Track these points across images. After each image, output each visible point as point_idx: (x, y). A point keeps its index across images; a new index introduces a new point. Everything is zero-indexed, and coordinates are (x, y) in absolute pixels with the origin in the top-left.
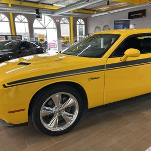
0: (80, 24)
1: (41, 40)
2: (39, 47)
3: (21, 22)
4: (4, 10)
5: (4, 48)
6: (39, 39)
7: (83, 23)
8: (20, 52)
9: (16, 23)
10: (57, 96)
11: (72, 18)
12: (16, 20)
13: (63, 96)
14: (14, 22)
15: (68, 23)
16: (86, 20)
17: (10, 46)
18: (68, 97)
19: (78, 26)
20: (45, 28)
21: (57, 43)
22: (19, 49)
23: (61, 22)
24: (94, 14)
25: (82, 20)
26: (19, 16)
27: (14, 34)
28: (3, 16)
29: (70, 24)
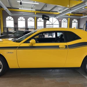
0: (75, 22)
3: (40, 21)
4: (33, 16)
7: (77, 21)
9: (38, 22)
12: (38, 20)
19: (73, 23)
20: (52, 24)
23: (62, 21)
28: (32, 18)
29: (68, 22)
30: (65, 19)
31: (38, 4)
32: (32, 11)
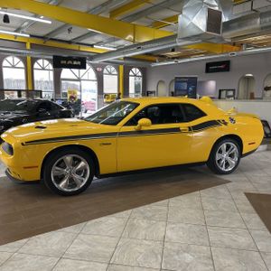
0: (135, 75)
1: (71, 97)
2: (65, 109)
3: (43, 69)
4: (20, 53)
5: (17, 108)
6: (69, 96)
7: (140, 74)
8: (37, 115)
9: (35, 71)
10: (68, 158)
11: (121, 67)
12: (36, 66)
13: (74, 159)
14: (32, 69)
15: (116, 73)
16: (143, 70)
17: (25, 107)
18: (80, 161)
19: (131, 78)
20: (79, 80)
21: (96, 102)
22: (37, 111)
23: (105, 71)
24: (155, 62)
25: (138, 70)
26: (40, 61)
27: (30, 88)
28: (17, 60)
29: (118, 75)
30: (113, 68)
31: (50, 22)
32: (16, 36)
